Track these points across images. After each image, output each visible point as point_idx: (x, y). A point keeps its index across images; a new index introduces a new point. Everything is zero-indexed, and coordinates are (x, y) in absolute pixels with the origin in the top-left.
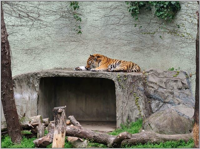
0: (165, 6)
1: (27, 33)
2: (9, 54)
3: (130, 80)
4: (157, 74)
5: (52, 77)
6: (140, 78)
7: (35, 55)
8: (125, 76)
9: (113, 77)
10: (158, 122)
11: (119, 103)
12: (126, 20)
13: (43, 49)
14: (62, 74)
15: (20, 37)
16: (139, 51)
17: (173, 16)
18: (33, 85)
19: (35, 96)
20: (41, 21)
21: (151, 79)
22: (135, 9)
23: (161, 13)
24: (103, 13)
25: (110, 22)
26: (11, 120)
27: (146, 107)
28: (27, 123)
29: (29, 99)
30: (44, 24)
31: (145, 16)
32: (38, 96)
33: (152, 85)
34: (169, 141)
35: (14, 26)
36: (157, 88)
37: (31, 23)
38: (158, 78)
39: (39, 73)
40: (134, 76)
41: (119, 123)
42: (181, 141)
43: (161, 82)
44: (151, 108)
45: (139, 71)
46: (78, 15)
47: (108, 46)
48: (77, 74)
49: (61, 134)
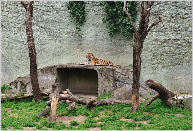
0: (127, 30)
1: (53, 44)
2: (35, 55)
3: (105, 70)
4: (120, 67)
5: (64, 68)
6: (111, 70)
7: (57, 56)
8: (103, 68)
9: (97, 69)
10: (118, 94)
11: (100, 83)
12: (107, 38)
13: (62, 53)
14: (69, 67)
15: (49, 46)
16: (114, 55)
17: (132, 36)
18: (53, 72)
19: (54, 78)
20: (61, 37)
21: (117, 70)
22: (111, 32)
23: (125, 34)
24: (94, 33)
25: (98, 39)
26: (35, 90)
27: (114, 86)
28: (44, 92)
29: (51, 80)
30: (63, 39)
31: (117, 36)
32: (56, 78)
33: (117, 73)
34: (121, 104)
35: (46, 40)
36: (120, 75)
37: (55, 38)
38: (121, 70)
39: (56, 66)
40: (108, 68)
41: (99, 94)
42: (128, 104)
43: (123, 72)
44: (116, 86)
45: (112, 66)
46: (80, 35)
47: (97, 52)
48: (77, 67)
49: (56, 98)
